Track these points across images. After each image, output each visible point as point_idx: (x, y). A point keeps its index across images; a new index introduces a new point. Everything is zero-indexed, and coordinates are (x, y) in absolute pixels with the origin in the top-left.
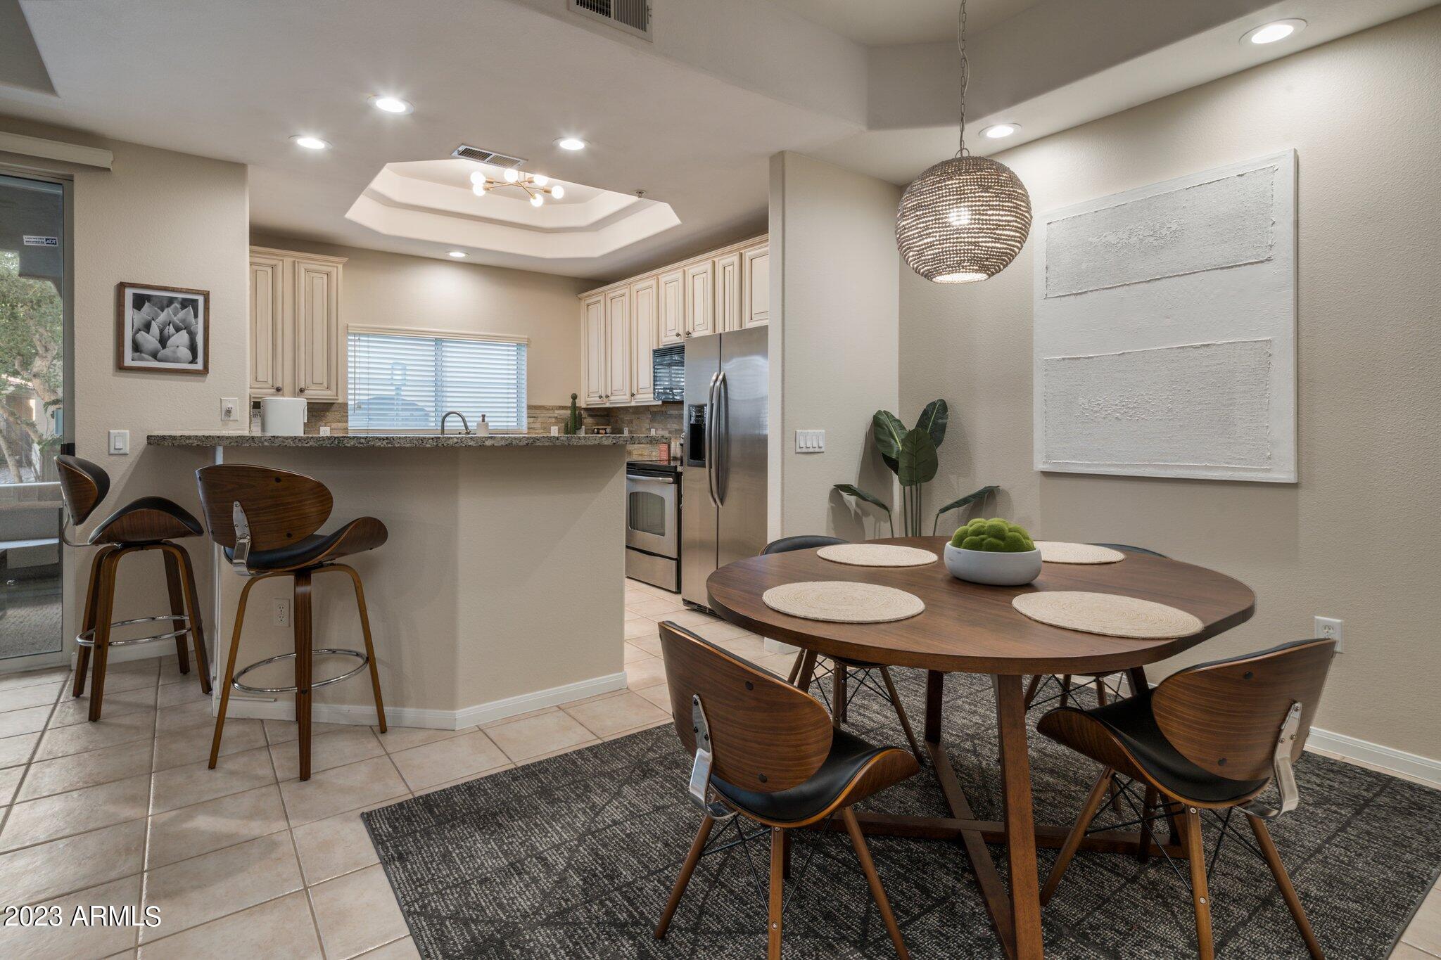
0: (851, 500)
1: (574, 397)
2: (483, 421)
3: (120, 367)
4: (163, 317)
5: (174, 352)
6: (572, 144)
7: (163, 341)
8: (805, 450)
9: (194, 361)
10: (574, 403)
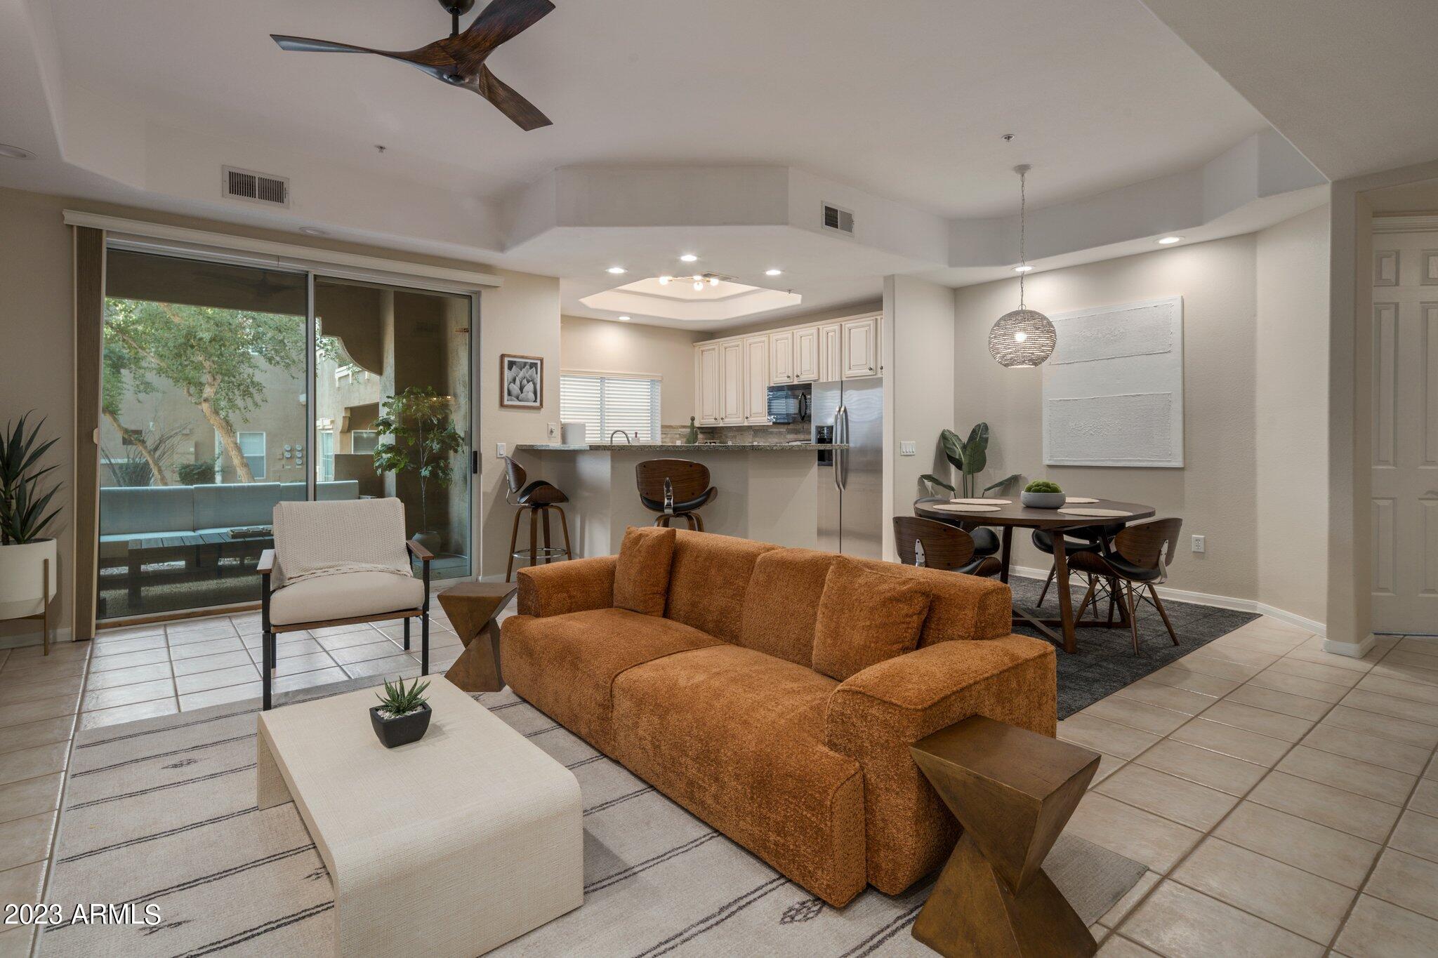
0: (928, 484)
1: (693, 419)
2: (636, 436)
3: (502, 405)
4: (521, 374)
5: (526, 395)
6: (773, 272)
7: (521, 389)
8: (905, 454)
9: (535, 401)
10: (692, 424)
